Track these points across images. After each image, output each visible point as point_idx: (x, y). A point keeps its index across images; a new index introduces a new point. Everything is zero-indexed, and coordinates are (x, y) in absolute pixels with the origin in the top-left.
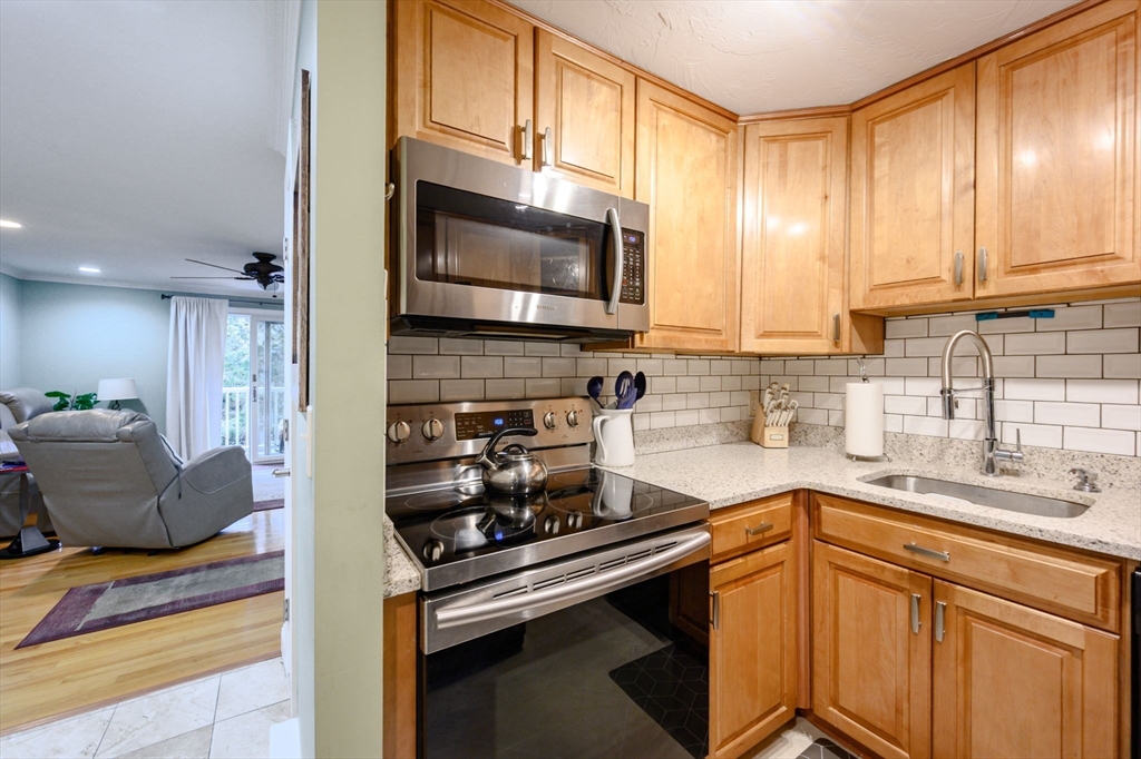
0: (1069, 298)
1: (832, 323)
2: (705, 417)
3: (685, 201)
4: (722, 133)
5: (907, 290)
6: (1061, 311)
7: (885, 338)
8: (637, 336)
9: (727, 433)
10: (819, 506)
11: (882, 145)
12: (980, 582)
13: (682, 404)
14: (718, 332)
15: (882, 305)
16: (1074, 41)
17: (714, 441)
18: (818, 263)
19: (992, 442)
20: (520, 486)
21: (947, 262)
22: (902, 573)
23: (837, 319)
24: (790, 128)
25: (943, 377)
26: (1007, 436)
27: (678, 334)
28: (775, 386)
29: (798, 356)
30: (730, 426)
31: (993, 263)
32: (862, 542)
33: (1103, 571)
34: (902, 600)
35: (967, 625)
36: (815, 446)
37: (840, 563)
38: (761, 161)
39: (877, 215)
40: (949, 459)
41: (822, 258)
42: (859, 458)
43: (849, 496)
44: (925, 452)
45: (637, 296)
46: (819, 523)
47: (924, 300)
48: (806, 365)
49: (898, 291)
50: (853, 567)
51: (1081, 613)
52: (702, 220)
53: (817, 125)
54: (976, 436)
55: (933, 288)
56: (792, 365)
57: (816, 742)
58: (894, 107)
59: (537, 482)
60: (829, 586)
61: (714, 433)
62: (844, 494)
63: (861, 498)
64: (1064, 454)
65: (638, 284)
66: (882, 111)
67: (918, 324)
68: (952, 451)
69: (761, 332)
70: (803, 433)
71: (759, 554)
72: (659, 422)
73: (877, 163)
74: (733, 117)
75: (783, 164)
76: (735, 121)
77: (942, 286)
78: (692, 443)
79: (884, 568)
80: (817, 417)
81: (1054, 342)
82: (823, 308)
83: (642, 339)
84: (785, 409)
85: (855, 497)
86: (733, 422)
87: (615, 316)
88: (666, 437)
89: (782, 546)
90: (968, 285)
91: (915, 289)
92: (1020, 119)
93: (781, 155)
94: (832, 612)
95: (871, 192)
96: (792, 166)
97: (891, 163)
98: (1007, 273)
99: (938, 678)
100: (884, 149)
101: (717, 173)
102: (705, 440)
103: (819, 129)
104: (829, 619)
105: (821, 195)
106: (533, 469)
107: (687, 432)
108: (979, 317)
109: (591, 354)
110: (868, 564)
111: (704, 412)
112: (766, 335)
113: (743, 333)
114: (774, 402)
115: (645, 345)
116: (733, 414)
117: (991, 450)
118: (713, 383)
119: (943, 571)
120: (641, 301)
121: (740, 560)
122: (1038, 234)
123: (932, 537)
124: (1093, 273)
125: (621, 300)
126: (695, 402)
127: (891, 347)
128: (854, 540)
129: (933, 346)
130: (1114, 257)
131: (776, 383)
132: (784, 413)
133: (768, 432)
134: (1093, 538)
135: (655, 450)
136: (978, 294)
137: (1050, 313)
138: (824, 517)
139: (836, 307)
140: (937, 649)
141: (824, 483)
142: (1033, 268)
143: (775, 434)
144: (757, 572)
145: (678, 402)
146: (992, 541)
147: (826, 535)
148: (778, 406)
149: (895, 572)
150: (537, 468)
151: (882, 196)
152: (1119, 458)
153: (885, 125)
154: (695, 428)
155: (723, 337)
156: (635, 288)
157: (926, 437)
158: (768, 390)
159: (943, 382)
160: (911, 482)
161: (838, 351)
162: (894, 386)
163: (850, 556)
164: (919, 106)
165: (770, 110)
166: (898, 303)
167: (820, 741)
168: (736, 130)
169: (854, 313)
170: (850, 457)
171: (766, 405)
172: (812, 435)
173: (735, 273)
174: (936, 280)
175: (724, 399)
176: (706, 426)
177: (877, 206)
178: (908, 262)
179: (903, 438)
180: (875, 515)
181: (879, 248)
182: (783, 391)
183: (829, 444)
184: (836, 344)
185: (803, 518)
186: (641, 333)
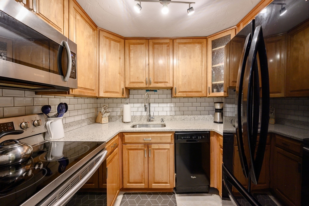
0: (159, 88)
1: (122, 90)
2: (83, 117)
3: (84, 47)
4: (94, 30)
5: (138, 84)
6: (158, 91)
7: (129, 94)
8: (71, 90)
9: (89, 121)
10: (124, 136)
11: (132, 50)
12: (156, 142)
13: (76, 114)
14: (93, 90)
15: (132, 87)
16: (162, 44)
17: (86, 124)
18: (119, 74)
19: (150, 115)
20: (17, 159)
21: (145, 79)
22: (142, 145)
23: (123, 89)
24: (111, 37)
25: (144, 103)
26: (152, 114)
27: (83, 90)
28: (105, 106)
29: (109, 98)
30: (90, 119)
31: (152, 80)
32: (134, 141)
33: (171, 134)
34: (142, 151)
35: (154, 151)
36: (114, 121)
37: (129, 148)
38: (104, 43)
39: (131, 66)
40: (142, 120)
41: (119, 73)
42: (127, 123)
43: (132, 131)
44: (138, 119)
45: (74, 76)
46: (124, 140)
47: (141, 87)
48: (111, 100)
49: (136, 84)
50: (132, 148)
51: (169, 142)
52: (89, 55)
53: (118, 39)
54: (146, 114)
55: (142, 84)
56: (107, 100)
57: (124, 195)
58: (134, 42)
59: (28, 155)
60: (127, 154)
61: (86, 122)
62: (130, 131)
63: (134, 131)
64: (159, 116)
65: (74, 72)
66: (132, 42)
67: (136, 91)
68: (143, 118)
69: (105, 91)
70: (110, 118)
71: (113, 153)
72: (69, 120)
73: (131, 54)
74: (96, 26)
75: (110, 46)
76: (97, 28)
77: (144, 84)
78: (80, 126)
79: (139, 146)
80: (114, 114)
81: (157, 96)
82: (120, 86)
83: (72, 91)
84: (108, 112)
85: (133, 131)
86: (91, 118)
87: (67, 82)
88: (71, 125)
89: (117, 148)
90: (148, 84)
91: (139, 84)
92: (156, 54)
93: (109, 43)
94: (127, 161)
95: (130, 60)
96: (112, 47)
97: (134, 55)
98: (154, 83)
99: (149, 165)
100: (132, 51)
101: (93, 42)
102: (84, 124)
103: (118, 40)
104: (127, 163)
105: (119, 57)
106: (24, 149)
107: (79, 122)
108: (147, 91)
109: (40, 96)
110: (135, 146)
111: (83, 116)
112: (106, 92)
113: (100, 91)
114: (105, 111)
115: (73, 93)
116: (91, 115)
117: (150, 117)
118: (84, 106)
119: (150, 142)
120: (75, 78)
121: (110, 156)
122: (158, 76)
123: (148, 136)
124: (165, 85)
125: (70, 77)
126: (80, 112)
127: (131, 96)
128: (133, 141)
129: (140, 96)
130: (167, 82)
131: (105, 105)
132: (108, 113)
133: (103, 119)
134: (170, 129)
135: (68, 131)
136: (150, 86)
137: (156, 91)
138: (125, 138)
139: (123, 86)
140: (149, 159)
141: (125, 129)
142: (157, 83)
143: (105, 120)
144: (113, 158)
145: (75, 113)
146: (157, 134)
147: (126, 142)
148: (106, 112)
149: (141, 146)
150: (26, 148)
151: (132, 61)
152: (165, 116)
153: (132, 45)
154: (81, 121)
155: (94, 92)
156: (73, 73)
157: (138, 116)
158: (103, 107)
159: (145, 104)
160: (138, 126)
161: (123, 97)
162: (132, 105)
163: (132, 146)
164: (139, 44)
165: (106, 29)
166: (136, 87)
167: (124, 194)
168: (97, 30)
169: (126, 88)
170: (125, 123)
171: (102, 112)
172: (113, 119)
173: (97, 73)
174: (142, 82)
175: (88, 111)
176: (84, 120)
177: (131, 64)
178: (137, 78)
179: (134, 117)
180: (137, 134)
181: (132, 73)
182: (107, 108)
183: (117, 120)
184: (123, 95)
185: (120, 140)
186: (72, 89)
